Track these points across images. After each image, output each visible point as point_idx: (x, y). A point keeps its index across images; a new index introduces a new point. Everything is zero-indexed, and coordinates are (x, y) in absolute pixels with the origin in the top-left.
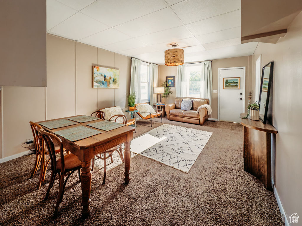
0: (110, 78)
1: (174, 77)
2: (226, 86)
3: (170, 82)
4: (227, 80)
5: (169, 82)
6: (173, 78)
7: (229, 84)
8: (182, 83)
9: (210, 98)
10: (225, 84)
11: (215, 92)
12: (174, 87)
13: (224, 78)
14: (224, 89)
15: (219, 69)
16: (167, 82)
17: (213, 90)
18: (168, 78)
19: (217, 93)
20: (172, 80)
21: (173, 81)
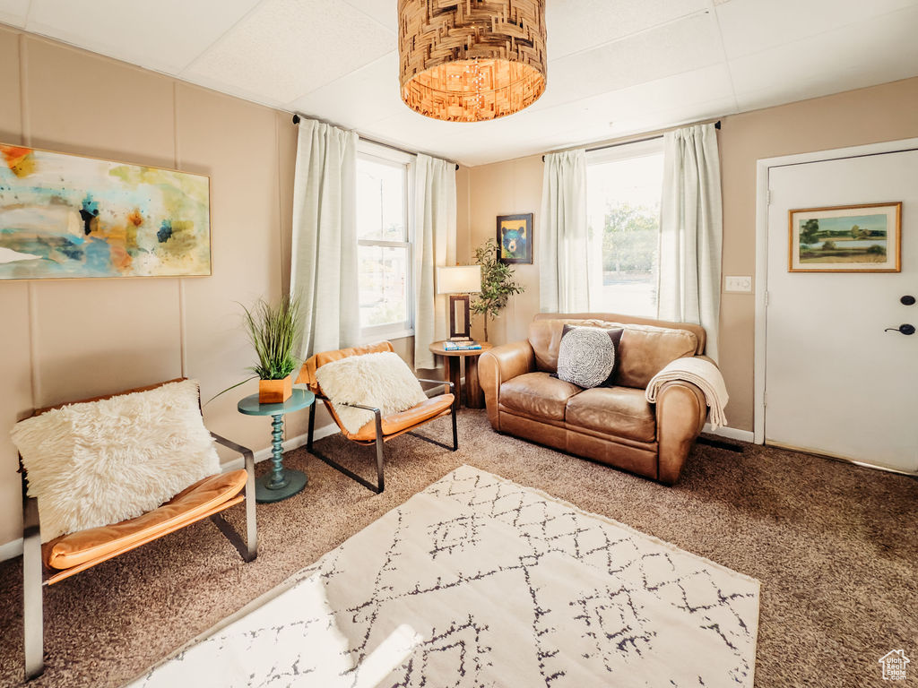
0: (137, 222)
1: (530, 218)
2: (806, 255)
3: (513, 243)
4: (811, 221)
5: (507, 241)
6: (523, 223)
7: (827, 247)
8: (566, 244)
9: (708, 322)
10: (797, 245)
11: (741, 289)
12: (530, 261)
13: (792, 212)
14: (791, 270)
15: (762, 164)
16: (499, 240)
17: (728, 279)
18: (505, 224)
19: (752, 294)
20: (521, 230)
21: (524, 236)
